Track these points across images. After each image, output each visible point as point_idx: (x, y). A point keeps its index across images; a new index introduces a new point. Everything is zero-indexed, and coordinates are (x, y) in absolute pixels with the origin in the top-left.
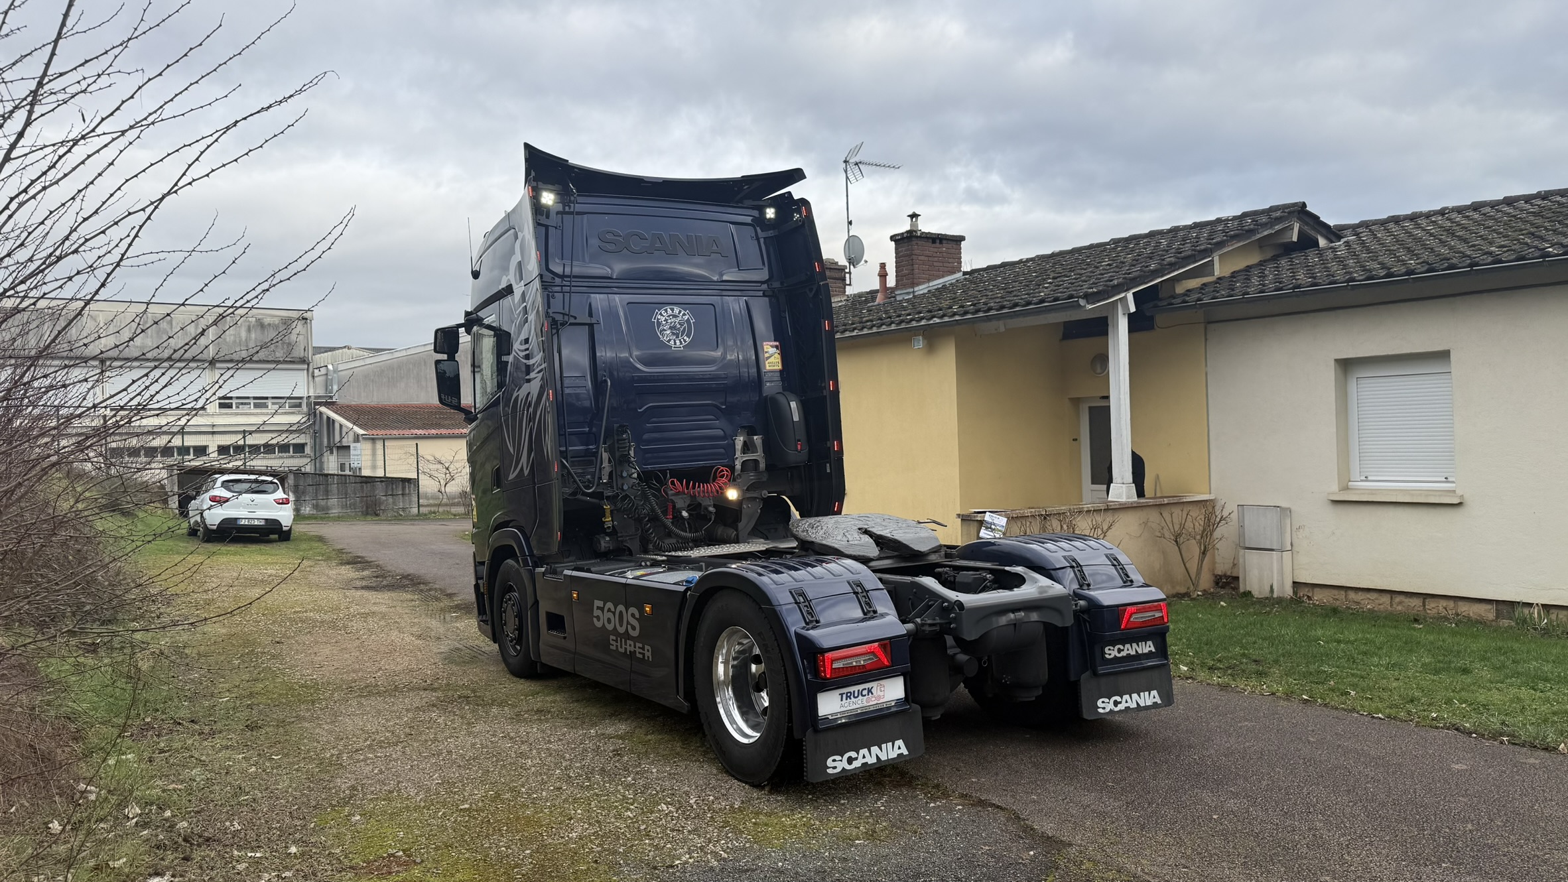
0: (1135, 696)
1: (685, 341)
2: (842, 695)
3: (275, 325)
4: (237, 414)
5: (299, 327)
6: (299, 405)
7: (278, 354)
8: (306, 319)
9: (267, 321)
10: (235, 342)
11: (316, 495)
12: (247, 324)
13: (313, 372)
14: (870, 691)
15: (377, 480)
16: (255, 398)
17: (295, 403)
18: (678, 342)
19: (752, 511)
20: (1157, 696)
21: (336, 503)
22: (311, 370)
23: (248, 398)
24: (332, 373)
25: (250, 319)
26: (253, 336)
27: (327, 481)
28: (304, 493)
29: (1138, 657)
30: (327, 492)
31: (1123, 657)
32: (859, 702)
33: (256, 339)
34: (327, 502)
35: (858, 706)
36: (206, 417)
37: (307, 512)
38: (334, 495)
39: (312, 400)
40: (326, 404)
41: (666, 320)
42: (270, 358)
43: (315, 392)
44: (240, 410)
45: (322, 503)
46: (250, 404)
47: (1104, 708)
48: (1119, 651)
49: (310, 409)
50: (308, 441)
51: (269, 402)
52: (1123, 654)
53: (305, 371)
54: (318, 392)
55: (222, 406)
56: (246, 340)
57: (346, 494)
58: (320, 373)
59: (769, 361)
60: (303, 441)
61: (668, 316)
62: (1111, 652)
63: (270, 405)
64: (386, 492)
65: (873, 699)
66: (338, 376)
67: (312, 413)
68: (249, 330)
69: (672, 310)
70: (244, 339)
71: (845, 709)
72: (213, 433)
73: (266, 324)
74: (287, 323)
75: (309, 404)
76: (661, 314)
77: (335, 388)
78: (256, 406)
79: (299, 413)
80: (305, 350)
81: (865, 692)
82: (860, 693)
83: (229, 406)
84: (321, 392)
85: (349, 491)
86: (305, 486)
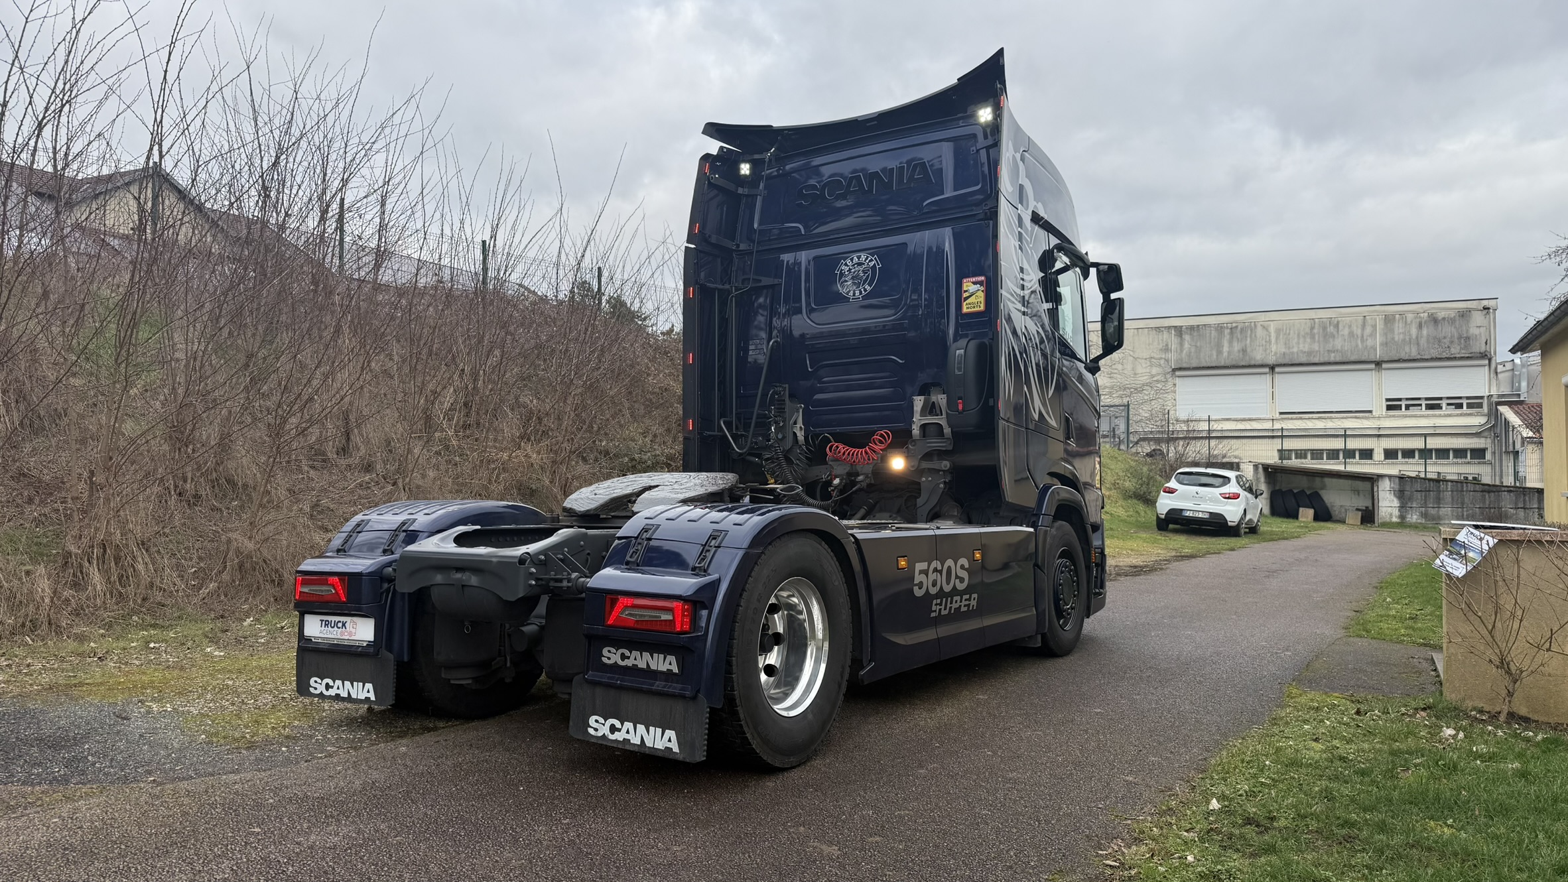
0: (641, 728)
1: (865, 290)
2: (322, 621)
3: (1451, 319)
4: (1406, 416)
5: (1478, 318)
6: (1480, 406)
7: (1453, 350)
8: (1489, 309)
9: (1441, 315)
10: (1404, 340)
11: (1425, 502)
12: (1418, 320)
13: (1496, 369)
14: (344, 625)
15: (1503, 489)
16: (1427, 399)
17: (1475, 403)
18: (857, 293)
19: (933, 486)
20: (674, 738)
21: (1450, 513)
22: (1493, 366)
23: (1419, 399)
24: (1519, 368)
25: (1422, 315)
26: (1425, 332)
27: (1439, 487)
28: (1410, 499)
29: (649, 673)
30: (1438, 500)
31: (626, 667)
32: (335, 633)
33: (1428, 335)
34: (1438, 511)
35: (333, 636)
36: (1372, 420)
37: (1414, 520)
38: (1446, 504)
39: (1495, 399)
40: (1509, 404)
41: (850, 270)
42: (1444, 355)
43: (1498, 390)
44: (1408, 413)
45: (1432, 512)
46: (1421, 405)
47: (596, 730)
48: (623, 657)
49: (1490, 410)
50: (1489, 446)
51: (1444, 403)
52: (628, 663)
53: (1487, 368)
54: (1502, 389)
55: (1389, 408)
56: (1417, 338)
57: (1463, 503)
58: (1504, 369)
59: (967, 301)
60: (1482, 446)
61: (853, 265)
62: (611, 656)
63: (1444, 406)
64: (1516, 504)
65: (346, 634)
66: (1528, 372)
67: (1494, 414)
68: (1420, 326)
69: (859, 258)
70: (1414, 337)
71: (326, 636)
72: (1379, 436)
73: (1440, 318)
74: (1464, 315)
75: (1490, 404)
76: (846, 265)
77: (1524, 384)
78: (1430, 407)
79: (1478, 414)
80: (1486, 343)
81: (340, 625)
82: (336, 624)
83: (1399, 407)
84: (1506, 390)
85: (1466, 500)
86: (1412, 492)
